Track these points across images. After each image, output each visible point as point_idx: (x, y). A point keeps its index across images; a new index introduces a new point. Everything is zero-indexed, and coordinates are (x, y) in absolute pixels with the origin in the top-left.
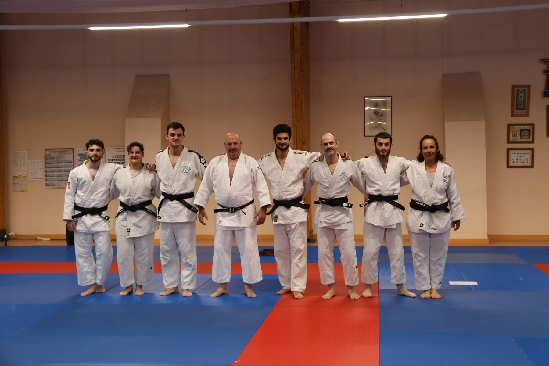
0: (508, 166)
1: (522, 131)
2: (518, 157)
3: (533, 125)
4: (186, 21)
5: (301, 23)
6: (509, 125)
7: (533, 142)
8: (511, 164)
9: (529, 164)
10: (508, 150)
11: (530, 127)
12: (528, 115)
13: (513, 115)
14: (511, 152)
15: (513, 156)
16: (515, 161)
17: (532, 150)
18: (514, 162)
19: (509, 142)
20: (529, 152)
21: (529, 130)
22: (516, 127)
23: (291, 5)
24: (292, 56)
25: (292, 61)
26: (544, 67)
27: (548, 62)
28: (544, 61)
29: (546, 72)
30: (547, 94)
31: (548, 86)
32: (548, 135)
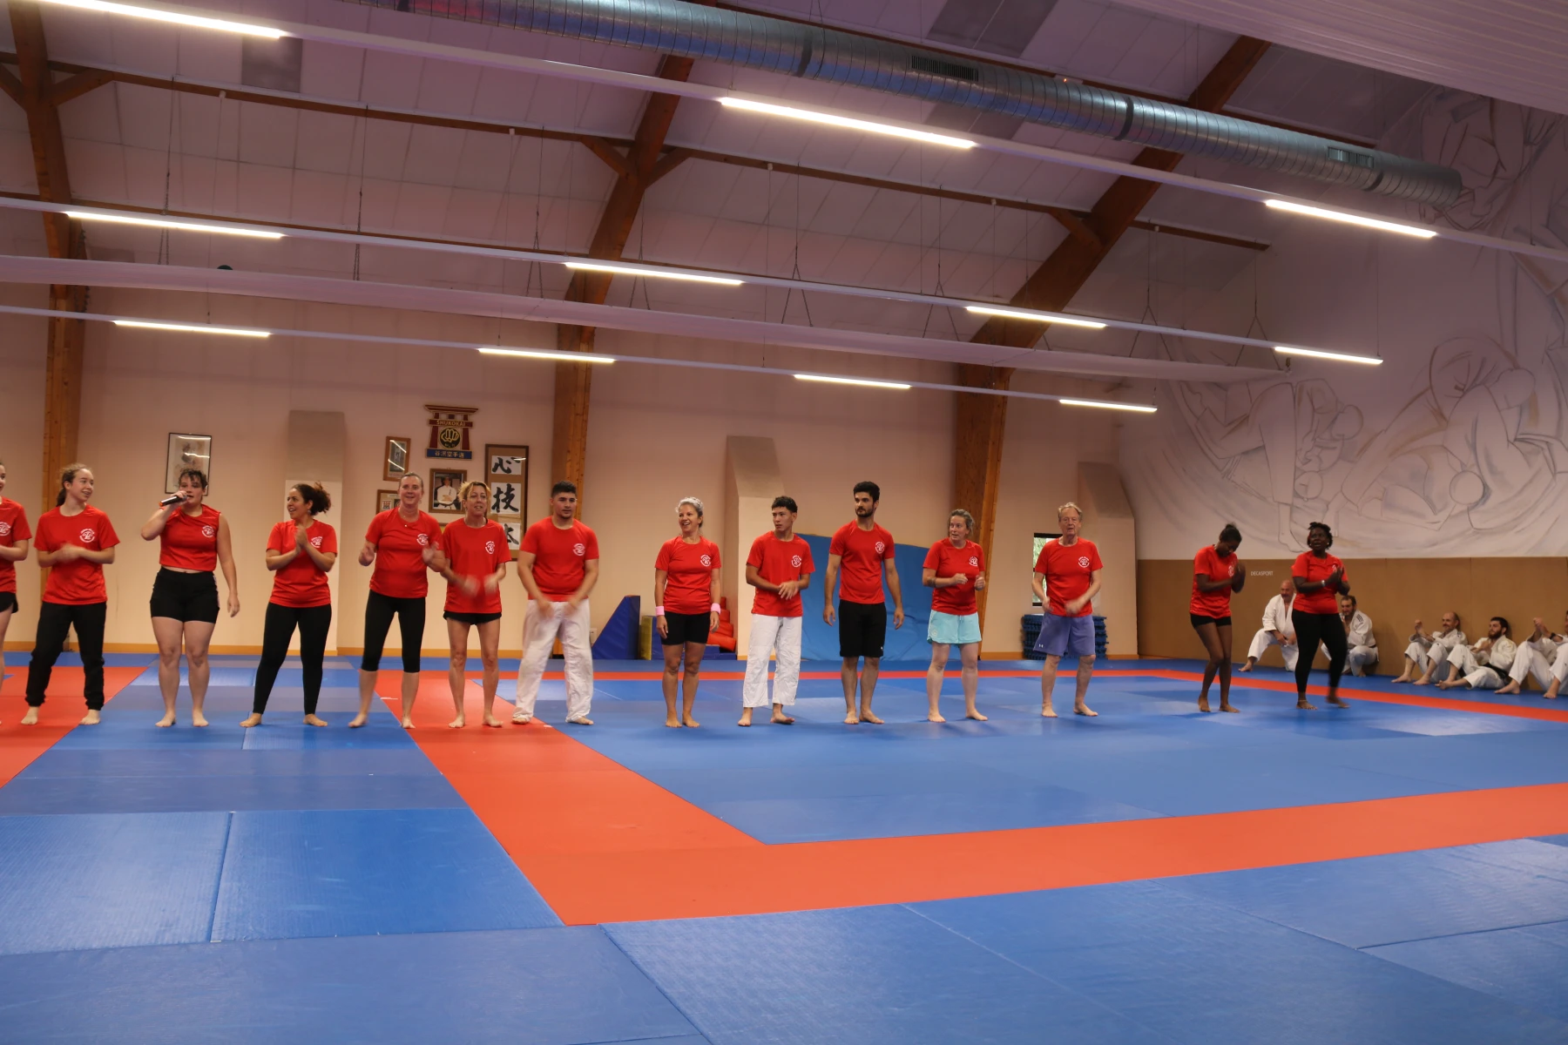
5: (69, 321)
6: (380, 492)
13: (386, 478)
23: (52, 286)
24: (51, 359)
25: (50, 368)
26: (430, 415)
27: (435, 409)
28: (430, 408)
29: (432, 422)
30: (431, 453)
31: (433, 442)
32: (431, 510)
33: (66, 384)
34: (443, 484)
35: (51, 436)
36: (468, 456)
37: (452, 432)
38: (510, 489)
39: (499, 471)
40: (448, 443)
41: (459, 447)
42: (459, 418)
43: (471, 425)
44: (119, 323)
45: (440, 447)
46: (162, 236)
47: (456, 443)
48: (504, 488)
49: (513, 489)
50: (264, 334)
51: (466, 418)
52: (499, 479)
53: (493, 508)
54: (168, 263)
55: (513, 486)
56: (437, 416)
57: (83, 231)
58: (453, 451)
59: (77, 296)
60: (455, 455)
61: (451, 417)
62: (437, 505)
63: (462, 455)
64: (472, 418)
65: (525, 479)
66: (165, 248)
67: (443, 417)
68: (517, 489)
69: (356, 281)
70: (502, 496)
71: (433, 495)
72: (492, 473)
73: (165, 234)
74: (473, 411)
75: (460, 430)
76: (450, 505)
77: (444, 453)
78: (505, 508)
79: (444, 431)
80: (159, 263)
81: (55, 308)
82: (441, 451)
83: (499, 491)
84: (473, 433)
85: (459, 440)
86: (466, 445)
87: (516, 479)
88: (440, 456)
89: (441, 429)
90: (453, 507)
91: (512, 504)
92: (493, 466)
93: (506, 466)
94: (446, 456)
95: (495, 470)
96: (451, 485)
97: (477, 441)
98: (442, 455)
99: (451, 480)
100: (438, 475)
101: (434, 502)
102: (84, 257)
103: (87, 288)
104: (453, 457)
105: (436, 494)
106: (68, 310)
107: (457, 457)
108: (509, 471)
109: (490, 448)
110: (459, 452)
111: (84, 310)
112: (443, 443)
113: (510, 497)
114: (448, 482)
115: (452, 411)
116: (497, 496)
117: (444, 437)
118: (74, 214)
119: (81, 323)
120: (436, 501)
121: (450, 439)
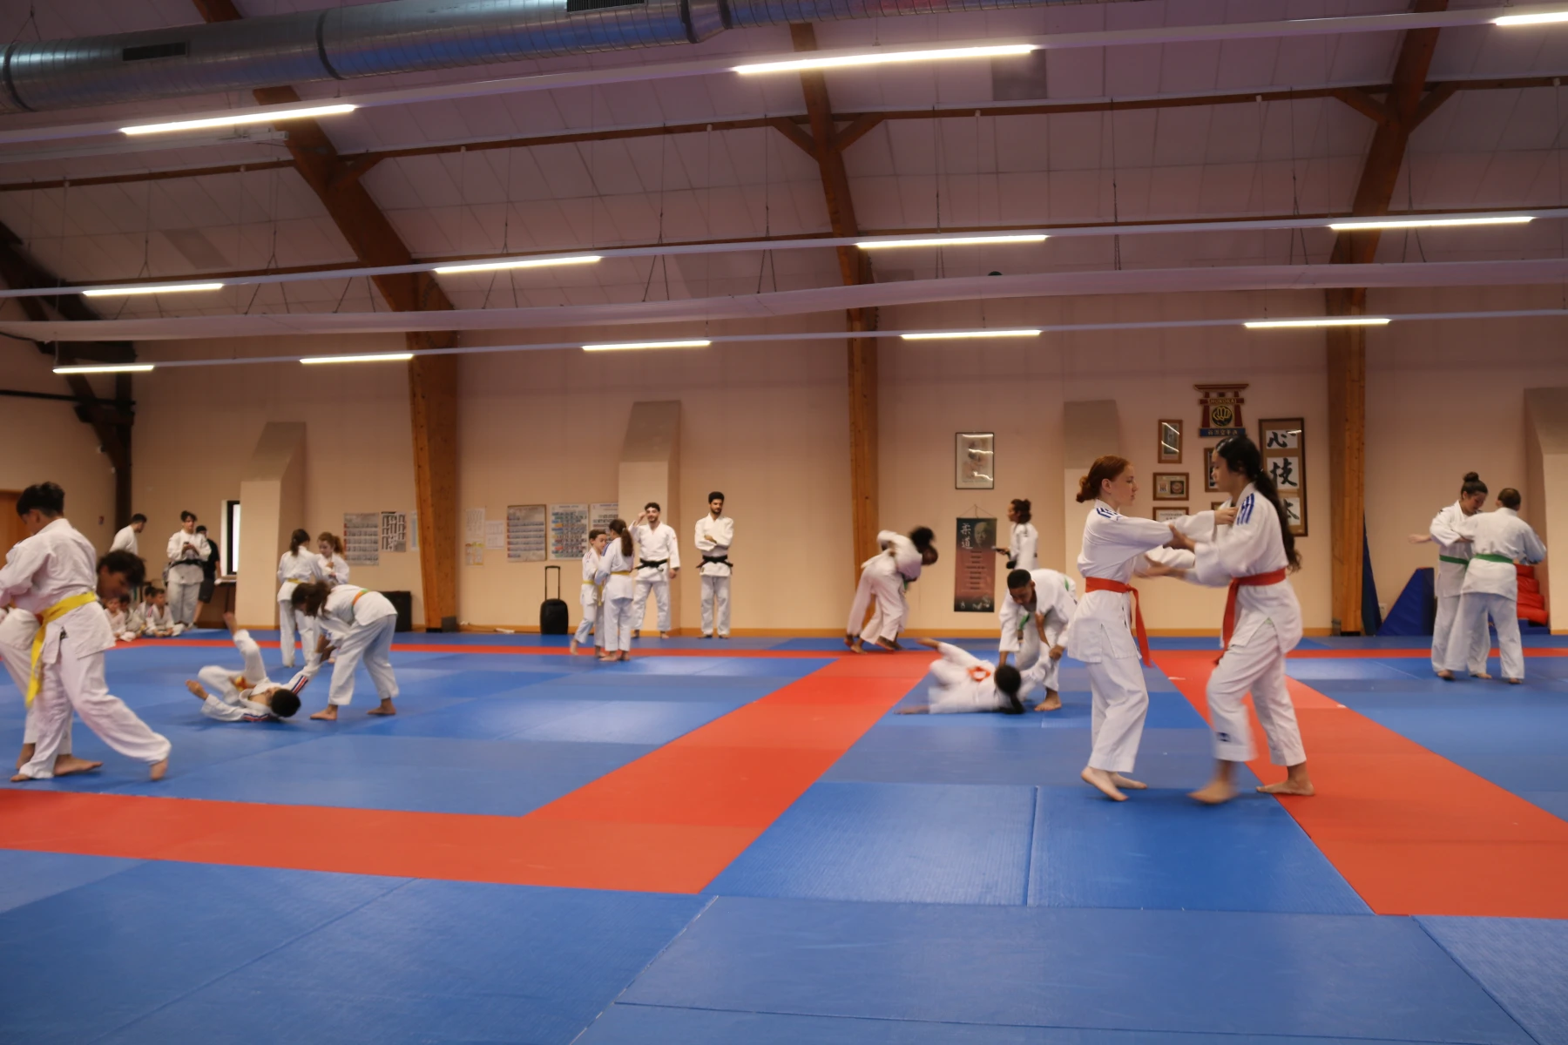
1: (1172, 483)
3: (1187, 475)
4: (705, 336)
5: (864, 340)
6: (1155, 475)
7: (1187, 499)
10: (1155, 509)
11: (1183, 479)
12: (1179, 461)
13: (1160, 461)
14: (1159, 512)
17: (1187, 509)
19: (1155, 498)
21: (1182, 482)
22: (1164, 478)
23: (849, 312)
24: (851, 376)
25: (851, 384)
26: (1200, 395)
27: (1205, 389)
28: (1199, 387)
29: (1202, 402)
30: (1203, 433)
31: (1205, 422)
32: (1207, 490)
33: (865, 396)
35: (856, 444)
37: (1223, 410)
38: (1286, 463)
39: (1275, 446)
40: (1220, 421)
41: (1231, 425)
42: (1230, 395)
43: (1242, 401)
44: (906, 337)
45: (1213, 425)
46: (937, 256)
47: (1228, 421)
48: (1280, 462)
49: (1290, 463)
50: (1035, 332)
51: (1236, 394)
52: (1275, 454)
54: (944, 277)
55: (1290, 459)
56: (1207, 395)
57: (869, 258)
58: (1226, 430)
59: (867, 317)
60: (1229, 432)
61: (1222, 395)
62: (1212, 484)
63: (1236, 432)
64: (1243, 394)
65: (1302, 453)
66: (940, 263)
67: (1213, 395)
68: (1294, 463)
69: (1118, 271)
70: (1279, 471)
71: (1209, 474)
72: (1268, 448)
73: (940, 251)
74: (1244, 386)
75: (1231, 408)
77: (1217, 432)
78: (1283, 483)
79: (1216, 410)
80: (937, 277)
81: (851, 330)
82: (1213, 430)
83: (1276, 466)
84: (1245, 410)
85: (1231, 417)
86: (1239, 421)
87: (1292, 453)
88: (1213, 435)
89: (1212, 408)
91: (1290, 478)
92: (1268, 441)
93: (1281, 440)
94: (1219, 435)
95: (1270, 445)
97: (1250, 417)
98: (1215, 434)
100: (1212, 454)
101: (1209, 481)
102: (872, 282)
103: (876, 309)
104: (1226, 435)
106: (862, 330)
107: (1231, 435)
108: (1284, 445)
109: (1263, 424)
110: (1232, 430)
111: (874, 329)
112: (1215, 422)
113: (1287, 471)
115: (1221, 389)
117: (1216, 415)
118: (864, 245)
119: (874, 339)
120: (1212, 481)
121: (1221, 418)
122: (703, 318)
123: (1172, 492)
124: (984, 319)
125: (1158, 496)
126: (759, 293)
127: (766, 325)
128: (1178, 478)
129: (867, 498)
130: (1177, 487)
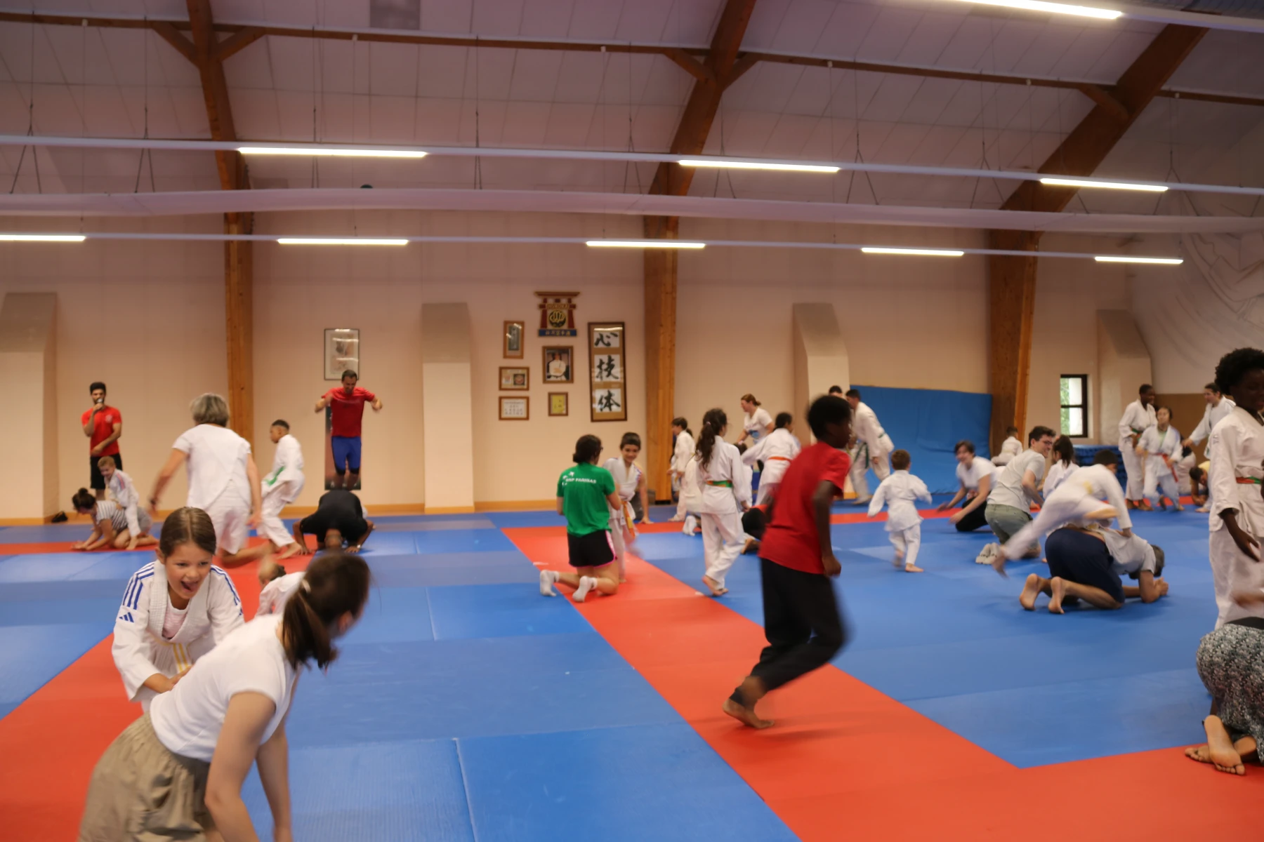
0: (501, 418)
1: (515, 376)
2: (511, 407)
3: (528, 369)
4: (81, 232)
5: (241, 243)
6: (501, 369)
7: (528, 389)
8: (504, 416)
9: (524, 415)
10: (501, 398)
11: (525, 372)
12: (521, 357)
13: (505, 356)
14: (504, 401)
15: (507, 405)
16: (509, 412)
17: (527, 399)
18: (506, 413)
19: (501, 389)
20: (524, 401)
21: (523, 375)
22: (509, 371)
23: (226, 215)
24: (228, 275)
25: (228, 282)
26: (539, 301)
27: (544, 295)
28: (539, 294)
29: (542, 306)
30: (542, 333)
31: (544, 324)
32: (545, 381)
33: (241, 294)
34: (554, 359)
35: (232, 338)
36: (574, 333)
37: (558, 314)
38: (610, 360)
39: (601, 345)
40: (556, 323)
41: (565, 327)
42: (564, 301)
43: (574, 307)
44: (283, 241)
45: (550, 327)
46: (313, 167)
47: (563, 323)
48: (605, 359)
49: (613, 360)
50: (403, 242)
51: (570, 301)
52: (601, 352)
53: (597, 377)
54: (318, 187)
55: (613, 357)
56: (545, 301)
57: (246, 166)
58: (561, 331)
59: (244, 221)
60: (563, 333)
61: (558, 301)
62: (549, 377)
63: (569, 333)
64: (575, 301)
65: (623, 351)
66: (316, 172)
67: (551, 301)
68: (617, 359)
69: (478, 191)
70: (605, 366)
71: (546, 368)
72: (595, 347)
73: (315, 161)
74: (575, 294)
75: (565, 312)
76: (561, 376)
77: (553, 332)
78: (608, 376)
79: (552, 314)
80: (313, 187)
81: (228, 232)
82: (551, 331)
83: (602, 363)
84: (576, 313)
85: (565, 320)
86: (571, 324)
87: (615, 351)
88: (551, 335)
89: (549, 312)
90: (564, 378)
91: (613, 371)
92: (595, 341)
93: (606, 340)
94: (555, 335)
95: (597, 344)
96: (561, 359)
97: (580, 321)
98: (552, 334)
99: (560, 355)
100: (549, 351)
101: (547, 374)
102: (249, 188)
103: (252, 213)
104: (561, 335)
105: (548, 367)
106: (240, 233)
107: (565, 335)
108: (609, 344)
109: (591, 326)
110: (565, 331)
111: (250, 232)
112: (552, 323)
113: (611, 366)
114: (557, 357)
115: (558, 296)
116: (600, 367)
117: (552, 318)
118: (245, 150)
119: (249, 243)
120: (549, 374)
121: (557, 320)
122: (78, 214)
123: (515, 384)
124: (355, 228)
125: (503, 387)
126: (136, 192)
127: (145, 224)
128: (520, 372)
129: (242, 389)
130: (519, 379)
